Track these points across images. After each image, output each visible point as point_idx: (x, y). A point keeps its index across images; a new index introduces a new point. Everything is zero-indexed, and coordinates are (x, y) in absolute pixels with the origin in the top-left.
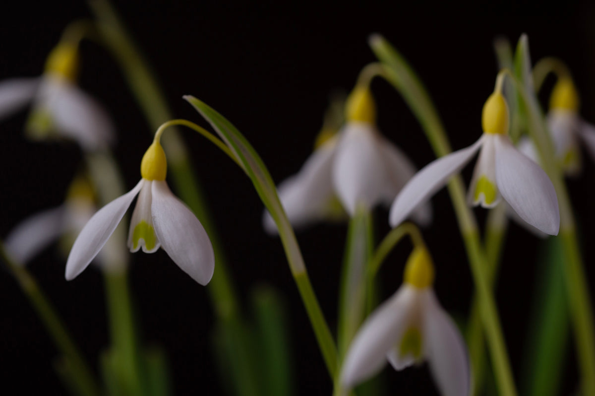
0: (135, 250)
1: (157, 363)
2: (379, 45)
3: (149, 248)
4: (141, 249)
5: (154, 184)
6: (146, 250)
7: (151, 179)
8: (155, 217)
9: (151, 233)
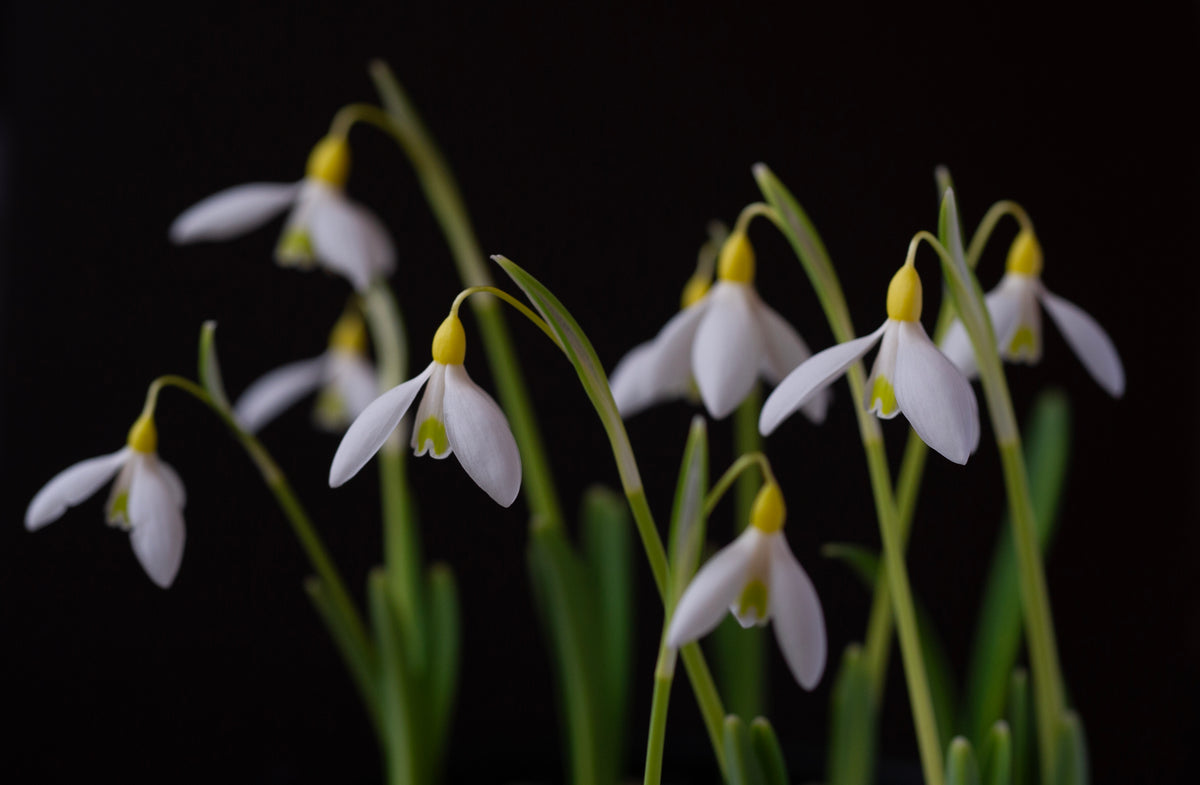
0: (419, 453)
1: (442, 581)
2: (762, 175)
3: (439, 452)
4: (428, 453)
5: (448, 368)
6: (434, 455)
7: (445, 362)
8: (447, 415)
9: (441, 434)
